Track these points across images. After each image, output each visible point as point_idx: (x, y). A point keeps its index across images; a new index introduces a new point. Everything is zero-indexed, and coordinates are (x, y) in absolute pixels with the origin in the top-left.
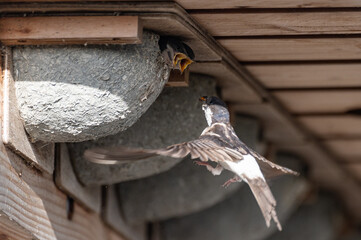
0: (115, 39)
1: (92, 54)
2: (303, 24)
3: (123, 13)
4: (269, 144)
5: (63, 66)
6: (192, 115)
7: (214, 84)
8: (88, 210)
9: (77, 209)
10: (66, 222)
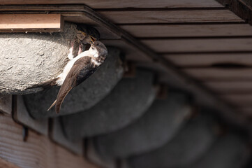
0: (45, 29)
1: (32, 38)
2: (172, 17)
3: (50, 12)
4: (162, 85)
5: (12, 46)
6: (104, 73)
7: (118, 53)
8: (39, 134)
9: (31, 133)
10: (22, 143)
